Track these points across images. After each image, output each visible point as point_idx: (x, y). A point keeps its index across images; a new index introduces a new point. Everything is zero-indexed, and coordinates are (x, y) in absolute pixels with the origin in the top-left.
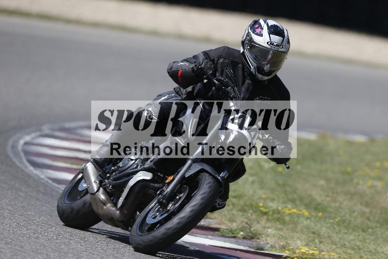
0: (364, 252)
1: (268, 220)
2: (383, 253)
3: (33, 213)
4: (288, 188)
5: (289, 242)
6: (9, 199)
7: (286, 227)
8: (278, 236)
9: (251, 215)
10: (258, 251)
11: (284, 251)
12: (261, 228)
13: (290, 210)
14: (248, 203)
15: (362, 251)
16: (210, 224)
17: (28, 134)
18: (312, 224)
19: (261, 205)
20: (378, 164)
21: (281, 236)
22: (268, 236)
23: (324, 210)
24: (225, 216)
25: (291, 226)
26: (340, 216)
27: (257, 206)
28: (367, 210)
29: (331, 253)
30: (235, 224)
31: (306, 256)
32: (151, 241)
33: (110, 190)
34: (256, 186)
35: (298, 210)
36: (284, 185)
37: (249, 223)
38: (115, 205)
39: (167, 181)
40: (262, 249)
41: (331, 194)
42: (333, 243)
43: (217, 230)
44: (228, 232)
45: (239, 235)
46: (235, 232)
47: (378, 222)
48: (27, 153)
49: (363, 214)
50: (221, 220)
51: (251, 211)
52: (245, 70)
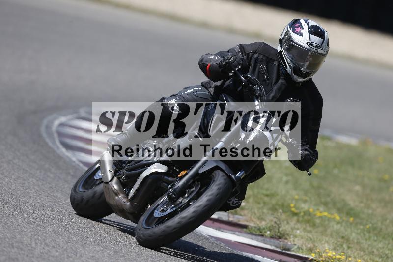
1: (298, 221)
3: (59, 195)
4: (322, 191)
5: (317, 245)
6: (38, 179)
7: (316, 229)
8: (306, 237)
9: (281, 215)
10: (284, 251)
11: (310, 254)
12: (290, 229)
13: (321, 212)
14: (280, 203)
15: (389, 260)
16: (239, 221)
17: (64, 115)
18: (342, 229)
19: (292, 205)
21: (310, 238)
22: (295, 237)
23: (356, 216)
24: (255, 214)
25: (321, 229)
26: (371, 223)
27: (289, 206)
29: (357, 260)
30: (264, 223)
31: (332, 260)
33: (123, 180)
34: (290, 186)
35: (329, 213)
36: (319, 187)
37: (278, 222)
38: (127, 196)
39: (180, 176)
40: (289, 250)
41: (365, 200)
42: (362, 249)
43: (245, 227)
44: (256, 230)
45: (266, 235)
46: (263, 231)
48: (60, 134)
50: (250, 218)
51: (281, 211)
52: (280, 69)
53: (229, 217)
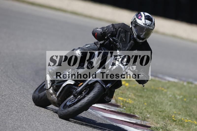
1: (176, 124)
4: (188, 109)
7: (185, 129)
9: (167, 121)
12: (172, 128)
13: (187, 120)
14: (167, 115)
16: (146, 124)
19: (173, 116)
24: (154, 120)
25: (187, 128)
27: (171, 117)
30: (159, 125)
33: (55, 88)
34: (172, 107)
35: (192, 121)
36: (186, 108)
37: (166, 125)
38: (56, 95)
39: (80, 85)
43: (149, 127)
44: (155, 129)
46: (159, 129)
50: (152, 122)
51: (167, 119)
52: (131, 36)
53: (141, 122)
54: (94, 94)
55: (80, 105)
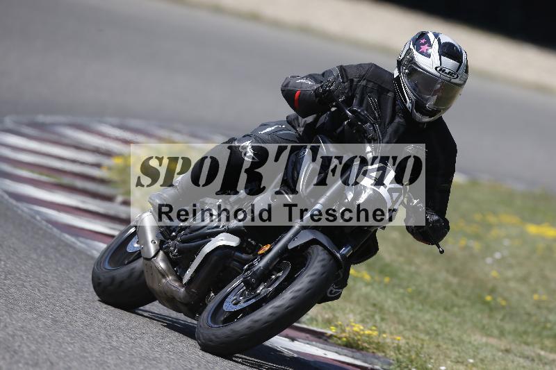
0: (443, 338)
2: (470, 343)
5: (337, 315)
11: (328, 327)
15: (440, 338)
18: (374, 293)
20: (478, 217)
23: (393, 275)
26: (414, 285)
28: (455, 280)
29: (395, 337)
31: (359, 337)
32: (228, 337)
33: (174, 256)
38: (180, 279)
39: (261, 252)
41: (405, 253)
42: (401, 322)
47: (468, 298)
49: (447, 285)
52: (397, 103)
54: (310, 282)
55: (271, 314)
